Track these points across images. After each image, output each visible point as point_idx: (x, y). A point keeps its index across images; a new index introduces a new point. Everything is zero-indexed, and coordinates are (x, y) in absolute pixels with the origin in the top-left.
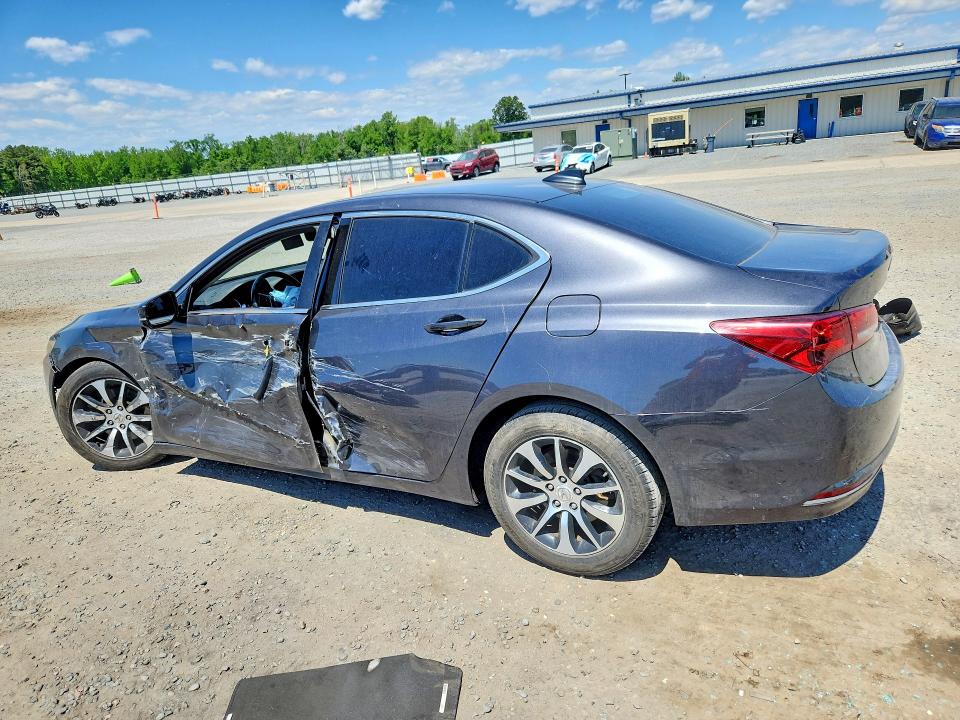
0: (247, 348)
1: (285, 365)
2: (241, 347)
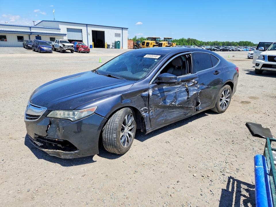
0: (179, 87)
1: (192, 88)
2: (177, 87)
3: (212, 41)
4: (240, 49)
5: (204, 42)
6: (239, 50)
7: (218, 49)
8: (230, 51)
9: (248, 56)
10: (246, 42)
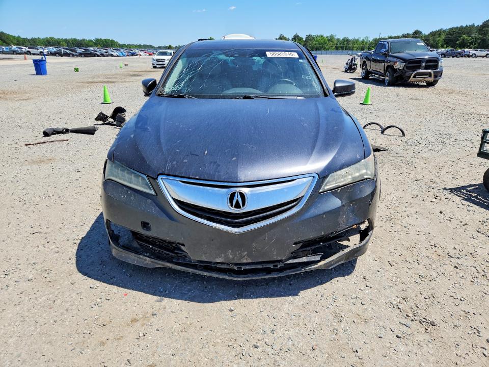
3: (41, 37)
4: (113, 53)
5: (24, 38)
6: (112, 55)
7: (74, 53)
8: (98, 56)
9: (153, 64)
10: (106, 41)
